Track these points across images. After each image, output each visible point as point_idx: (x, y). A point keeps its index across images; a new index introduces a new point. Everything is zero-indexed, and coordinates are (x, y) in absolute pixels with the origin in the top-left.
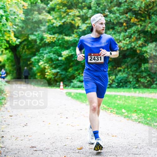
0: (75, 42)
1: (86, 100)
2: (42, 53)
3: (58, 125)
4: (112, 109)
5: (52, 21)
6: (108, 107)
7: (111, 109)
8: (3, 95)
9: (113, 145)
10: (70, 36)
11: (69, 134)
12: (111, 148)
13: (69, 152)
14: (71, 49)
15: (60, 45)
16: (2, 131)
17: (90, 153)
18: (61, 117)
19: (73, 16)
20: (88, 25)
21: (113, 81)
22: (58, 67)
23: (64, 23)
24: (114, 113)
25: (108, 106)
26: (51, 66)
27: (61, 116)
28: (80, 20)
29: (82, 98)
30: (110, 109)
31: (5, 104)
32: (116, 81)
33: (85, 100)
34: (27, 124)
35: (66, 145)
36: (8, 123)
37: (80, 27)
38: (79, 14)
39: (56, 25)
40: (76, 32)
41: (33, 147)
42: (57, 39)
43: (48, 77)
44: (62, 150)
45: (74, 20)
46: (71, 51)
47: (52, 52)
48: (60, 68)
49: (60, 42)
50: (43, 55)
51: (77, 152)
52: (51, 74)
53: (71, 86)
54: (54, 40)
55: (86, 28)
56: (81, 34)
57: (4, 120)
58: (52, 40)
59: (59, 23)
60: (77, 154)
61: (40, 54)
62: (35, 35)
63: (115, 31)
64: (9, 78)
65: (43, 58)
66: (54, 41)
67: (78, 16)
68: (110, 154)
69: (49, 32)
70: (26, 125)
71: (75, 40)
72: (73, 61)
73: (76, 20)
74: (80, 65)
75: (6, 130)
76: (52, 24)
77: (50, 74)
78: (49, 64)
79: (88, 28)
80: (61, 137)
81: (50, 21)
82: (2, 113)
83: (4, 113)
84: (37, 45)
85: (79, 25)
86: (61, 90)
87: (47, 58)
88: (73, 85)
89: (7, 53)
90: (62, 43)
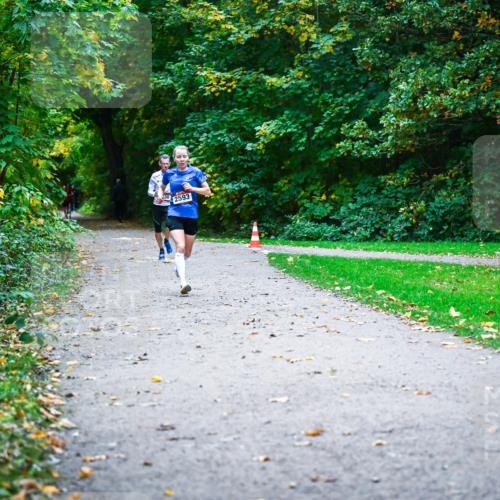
0: (299, 92)
1: (334, 279)
2: (194, 129)
3: (244, 357)
4: (416, 309)
5: (223, 26)
6: (404, 302)
7: (412, 306)
8: (68, 263)
9: (421, 420)
10: (282, 73)
11: (279, 386)
12: (413, 431)
13: (279, 445)
14: (284, 117)
15: (249, 104)
16: (69, 378)
17: (345, 447)
18: (253, 334)
19: (290, 10)
20: (338, 38)
21: (420, 216)
22: (243, 175)
23: (260, 32)
24: (422, 321)
25: (405, 297)
26: (222, 171)
27: (255, 331)
28: (312, 22)
29: (319, 274)
30: (410, 308)
31: (78, 291)
32: (430, 218)
33: (329, 279)
34: (145, 355)
35: (269, 422)
36: (87, 353)
37: (314, 46)
38: (310, 5)
39: (239, 38)
40: (301, 62)
41: (164, 428)
42: (241, 84)
43: (212, 206)
44: (259, 437)
45: (295, 24)
46: (284, 121)
47: (226, 125)
48: (251, 177)
49: (250, 92)
50: (195, 134)
51: (307, 443)
52: (222, 197)
53: (287, 233)
54: (230, 87)
55: (334, 47)
56: (316, 68)
57: (73, 343)
58: (223, 89)
59: (247, 33)
60: (305, 451)
61: (187, 132)
62: (171, 73)
63: (427, 57)
64: (86, 209)
65: (197, 146)
66: (229, 91)
67: (307, 11)
68: (410, 450)
69: (214, 63)
70: (144, 357)
71: (299, 87)
72: (291, 155)
73: (302, 22)
74: (314, 168)
75: (80, 375)
76: (224, 38)
77: (218, 197)
78: (216, 163)
79: (338, 49)
80: (255, 395)
81: (219, 28)
82: (67, 319)
83: (74, 320)
84: (176, 104)
85: (309, 38)
86: (255, 249)
87: (207, 145)
88: (291, 232)
89: (82, 129)
90: (256, 98)
